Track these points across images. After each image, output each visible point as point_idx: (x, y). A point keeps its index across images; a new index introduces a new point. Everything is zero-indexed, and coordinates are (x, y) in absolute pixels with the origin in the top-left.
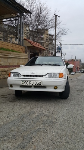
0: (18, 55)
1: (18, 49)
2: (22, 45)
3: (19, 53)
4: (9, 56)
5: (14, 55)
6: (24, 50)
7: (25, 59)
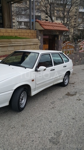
0: (22, 42)
1: (26, 34)
2: (33, 29)
3: (24, 40)
4: (9, 45)
5: (16, 43)
6: (34, 35)
7: (35, 46)
